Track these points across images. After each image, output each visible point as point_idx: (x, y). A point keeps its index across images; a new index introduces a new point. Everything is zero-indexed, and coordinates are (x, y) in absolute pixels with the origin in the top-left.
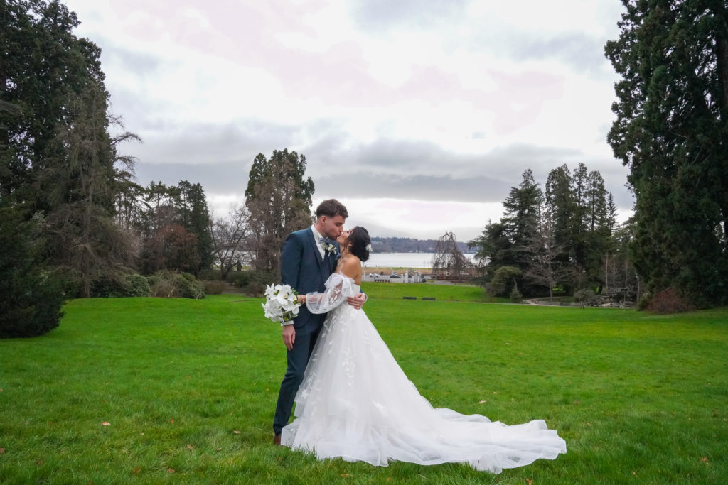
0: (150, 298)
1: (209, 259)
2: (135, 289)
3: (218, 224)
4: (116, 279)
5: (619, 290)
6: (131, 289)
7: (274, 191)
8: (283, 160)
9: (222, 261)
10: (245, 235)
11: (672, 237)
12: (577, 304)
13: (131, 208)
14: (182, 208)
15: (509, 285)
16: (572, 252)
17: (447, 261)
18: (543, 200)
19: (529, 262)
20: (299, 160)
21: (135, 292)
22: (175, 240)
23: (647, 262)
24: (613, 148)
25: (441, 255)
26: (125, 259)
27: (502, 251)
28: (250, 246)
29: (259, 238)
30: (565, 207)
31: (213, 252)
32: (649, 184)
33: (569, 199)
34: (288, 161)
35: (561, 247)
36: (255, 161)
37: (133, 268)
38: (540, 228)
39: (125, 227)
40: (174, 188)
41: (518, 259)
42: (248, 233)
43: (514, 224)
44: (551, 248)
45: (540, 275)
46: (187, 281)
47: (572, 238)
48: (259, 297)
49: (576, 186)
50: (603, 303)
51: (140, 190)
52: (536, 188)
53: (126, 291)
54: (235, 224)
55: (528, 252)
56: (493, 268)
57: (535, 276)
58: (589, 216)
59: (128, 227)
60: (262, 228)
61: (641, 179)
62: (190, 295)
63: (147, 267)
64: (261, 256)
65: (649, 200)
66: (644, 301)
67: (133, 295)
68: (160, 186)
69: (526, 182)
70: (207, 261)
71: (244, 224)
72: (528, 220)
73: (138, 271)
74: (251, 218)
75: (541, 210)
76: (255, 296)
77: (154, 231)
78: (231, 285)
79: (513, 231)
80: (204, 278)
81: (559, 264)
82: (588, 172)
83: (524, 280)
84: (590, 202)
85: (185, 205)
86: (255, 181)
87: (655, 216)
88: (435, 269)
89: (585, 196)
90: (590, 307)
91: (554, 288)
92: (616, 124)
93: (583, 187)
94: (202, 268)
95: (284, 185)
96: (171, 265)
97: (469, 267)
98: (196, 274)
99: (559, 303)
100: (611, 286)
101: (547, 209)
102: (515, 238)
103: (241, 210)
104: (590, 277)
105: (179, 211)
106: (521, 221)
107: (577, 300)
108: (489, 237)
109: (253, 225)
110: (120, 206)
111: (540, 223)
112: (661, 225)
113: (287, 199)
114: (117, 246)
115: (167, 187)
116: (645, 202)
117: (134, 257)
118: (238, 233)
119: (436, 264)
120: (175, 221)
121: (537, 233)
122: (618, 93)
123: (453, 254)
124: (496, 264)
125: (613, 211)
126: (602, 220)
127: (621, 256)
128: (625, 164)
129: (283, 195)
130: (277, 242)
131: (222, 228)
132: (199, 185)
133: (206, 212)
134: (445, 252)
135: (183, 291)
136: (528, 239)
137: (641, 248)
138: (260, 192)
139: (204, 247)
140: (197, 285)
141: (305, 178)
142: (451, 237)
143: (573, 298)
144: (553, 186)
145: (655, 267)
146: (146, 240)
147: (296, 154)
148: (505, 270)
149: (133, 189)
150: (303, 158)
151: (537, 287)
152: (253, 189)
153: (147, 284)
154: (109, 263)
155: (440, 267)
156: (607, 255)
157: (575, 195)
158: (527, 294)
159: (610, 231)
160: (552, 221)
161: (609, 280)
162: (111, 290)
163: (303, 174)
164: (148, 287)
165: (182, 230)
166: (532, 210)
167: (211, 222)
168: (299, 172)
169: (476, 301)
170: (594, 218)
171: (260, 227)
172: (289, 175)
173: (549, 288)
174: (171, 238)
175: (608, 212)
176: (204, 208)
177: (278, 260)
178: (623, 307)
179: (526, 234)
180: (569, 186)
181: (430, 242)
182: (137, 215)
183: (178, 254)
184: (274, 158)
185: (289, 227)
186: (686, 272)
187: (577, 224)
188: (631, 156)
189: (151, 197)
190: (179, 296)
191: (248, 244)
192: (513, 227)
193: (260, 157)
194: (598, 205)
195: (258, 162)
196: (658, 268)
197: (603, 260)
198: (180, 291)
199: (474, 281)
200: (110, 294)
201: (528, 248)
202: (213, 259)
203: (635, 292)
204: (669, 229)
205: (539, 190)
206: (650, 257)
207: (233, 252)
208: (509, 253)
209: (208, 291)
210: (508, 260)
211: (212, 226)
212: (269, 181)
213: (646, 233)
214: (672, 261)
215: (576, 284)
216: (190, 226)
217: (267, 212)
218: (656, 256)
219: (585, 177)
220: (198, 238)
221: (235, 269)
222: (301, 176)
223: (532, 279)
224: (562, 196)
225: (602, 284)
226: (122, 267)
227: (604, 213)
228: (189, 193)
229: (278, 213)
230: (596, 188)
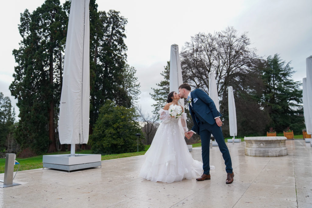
5: (12, 150)
23: (21, 138)
24: (11, 92)
58: (3, 117)
61: (21, 105)
66: (19, 154)
82: (4, 97)
84: (4, 110)
89: (1, 107)
92: (13, 82)
93: (1, 103)
100: (10, 148)
104: (1, 145)
122: (16, 71)
126: (9, 118)
128: (15, 98)
137: (19, 132)
156: (9, 134)
170: (5, 117)
188: (18, 96)
194: (8, 112)
196: (25, 140)
197: (7, 136)
206: (22, 136)
218: (25, 136)
219: (2, 99)
225: (7, 148)
227: (10, 115)
230: (7, 104)
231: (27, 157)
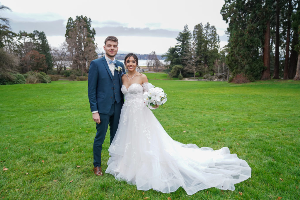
0: (26, 84)
1: (51, 65)
2: (18, 81)
3: (54, 50)
4: (8, 76)
5: (221, 74)
6: (16, 80)
7: (78, 34)
8: (81, 20)
9: (57, 66)
10: (67, 54)
11: (243, 53)
12: (205, 80)
13: (11, 43)
14: (36, 43)
15: (178, 73)
16: (203, 59)
17: (153, 63)
18: (192, 37)
19: (186, 63)
20: (88, 20)
21: (18, 82)
22: (34, 58)
23: (233, 63)
24: (223, 16)
25: (151, 60)
26: (12, 67)
27: (175, 59)
28: (69, 59)
29: (73, 56)
30: (201, 40)
31: (53, 62)
32: (236, 31)
33: (202, 37)
34: (83, 21)
35: (198, 57)
36: (68, 21)
37: (16, 71)
38: (190, 49)
39: (9, 52)
40: (31, 34)
41: (181, 62)
42: (67, 53)
43: (180, 48)
44: (195, 58)
45: (190, 68)
46: (42, 76)
47: (203, 53)
48: (75, 81)
49: (205, 32)
50: (214, 79)
51: (14, 35)
52: (189, 33)
53: (14, 81)
54: (61, 50)
55: (186, 59)
56: (172, 66)
57: (188, 69)
58: (210, 44)
59: (11, 52)
60: (74, 51)
61: (233, 29)
62: (44, 82)
63: (23, 70)
64: (74, 63)
65: (235, 38)
66: (231, 79)
67: (18, 83)
68: (24, 33)
69: (185, 30)
70: (50, 66)
71: (65, 49)
72: (186, 46)
73: (19, 72)
74: (69, 47)
75: (191, 42)
76: (73, 81)
77: (24, 53)
78: (62, 76)
79: (179, 51)
80: (50, 74)
81: (198, 64)
82: (210, 26)
83: (184, 70)
84: (211, 38)
85: (37, 41)
86: (69, 30)
87: (237, 45)
88: (148, 67)
89: (209, 36)
90: (209, 81)
91: (195, 73)
92: (224, 5)
93: (208, 32)
94: (48, 70)
95: (82, 32)
96: (34, 69)
97: (161, 65)
98: (46, 72)
99: (197, 79)
100: (217, 72)
101: (194, 41)
102: (180, 53)
103: (64, 43)
104: (209, 69)
105: (35, 44)
106: (183, 47)
107: (205, 78)
108: (170, 53)
109: (70, 50)
110: (6, 42)
111: (190, 48)
112: (239, 48)
113: (84, 38)
114: (7, 61)
115: (28, 33)
116: (234, 39)
117: (16, 66)
118: (63, 53)
119: (149, 64)
120: (33, 49)
121: (189, 51)
123: (155, 60)
124: (173, 64)
125: (219, 42)
126: (215, 46)
127: (222, 61)
128: (226, 23)
129: (82, 36)
130: (81, 57)
131: (56, 51)
132: (43, 32)
133: (48, 44)
134: (152, 59)
135: (41, 80)
136: (186, 54)
137: (231, 58)
138: (72, 35)
139: (48, 60)
140: (47, 77)
141: (91, 29)
142: (154, 53)
143: (203, 77)
144: (196, 32)
145: (236, 65)
146: (21, 58)
147: (87, 17)
148: (177, 66)
149: (11, 34)
150: (90, 20)
151: (189, 73)
152: (68, 34)
153: (24, 78)
154: (4, 69)
155: (150, 65)
156: (216, 60)
157: (205, 35)
158: (185, 76)
159: (218, 50)
160: (195, 46)
161: (217, 70)
162: (7, 81)
163: (90, 26)
164: (25, 79)
165: (37, 53)
166: (187, 42)
167: (51, 49)
168: (88, 26)
169: (165, 79)
170: (212, 45)
171: (73, 51)
172: (84, 27)
173: (193, 74)
174: (33, 57)
175: (217, 43)
176: (47, 43)
177: (82, 65)
178: (222, 81)
179: (185, 52)
180: (202, 32)
181: (145, 55)
182: (15, 47)
183: (37, 64)
184: (77, 19)
185: (86, 50)
186: (247, 67)
187: (205, 48)
188: (229, 19)
189: (21, 37)
190: (39, 83)
191: (68, 58)
192: (180, 49)
193: (70, 19)
194: (214, 40)
195: (70, 21)
196: (237, 66)
197: (215, 62)
198: (40, 80)
199: (164, 71)
200: (7, 83)
201: (185, 58)
202: (53, 65)
203: (226, 75)
204: (242, 51)
205: (190, 33)
206: (234, 61)
207: (62, 62)
208: (178, 59)
209: (52, 79)
210: (178, 63)
211: (51, 51)
212: (75, 30)
213: (233, 52)
214: (242, 63)
215: (204, 72)
216: (41, 51)
217: (76, 44)
218: (237, 61)
219: (209, 28)
220: (45, 56)
221: (63, 69)
222: (89, 28)
223: (187, 70)
224: (199, 36)
225: (214, 71)
226: (11, 71)
227: (216, 43)
228: (39, 36)
229: (80, 44)
230: (213, 33)
231: (241, 83)
